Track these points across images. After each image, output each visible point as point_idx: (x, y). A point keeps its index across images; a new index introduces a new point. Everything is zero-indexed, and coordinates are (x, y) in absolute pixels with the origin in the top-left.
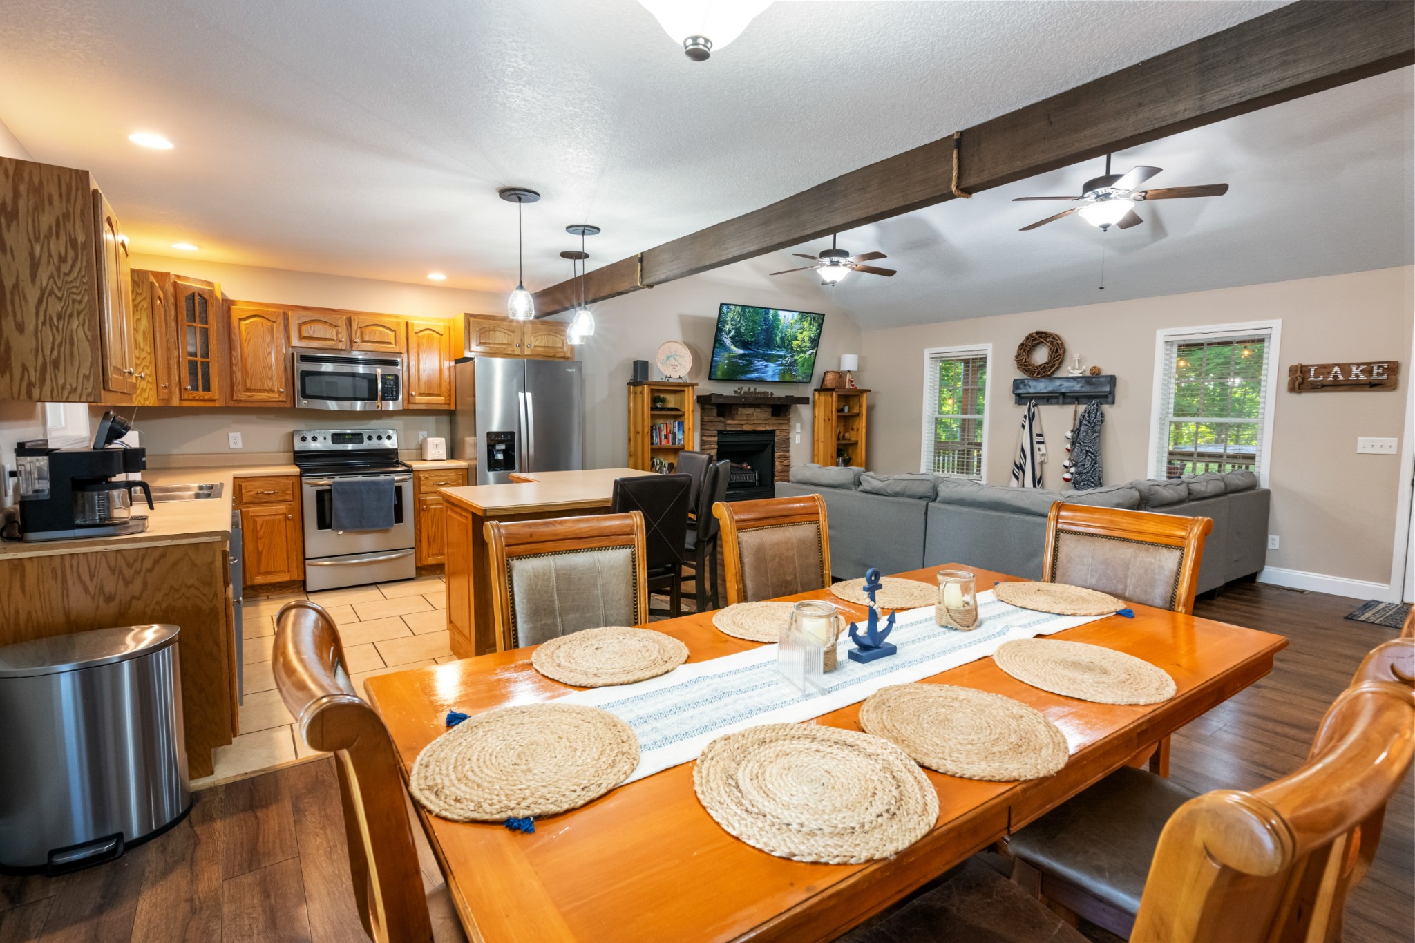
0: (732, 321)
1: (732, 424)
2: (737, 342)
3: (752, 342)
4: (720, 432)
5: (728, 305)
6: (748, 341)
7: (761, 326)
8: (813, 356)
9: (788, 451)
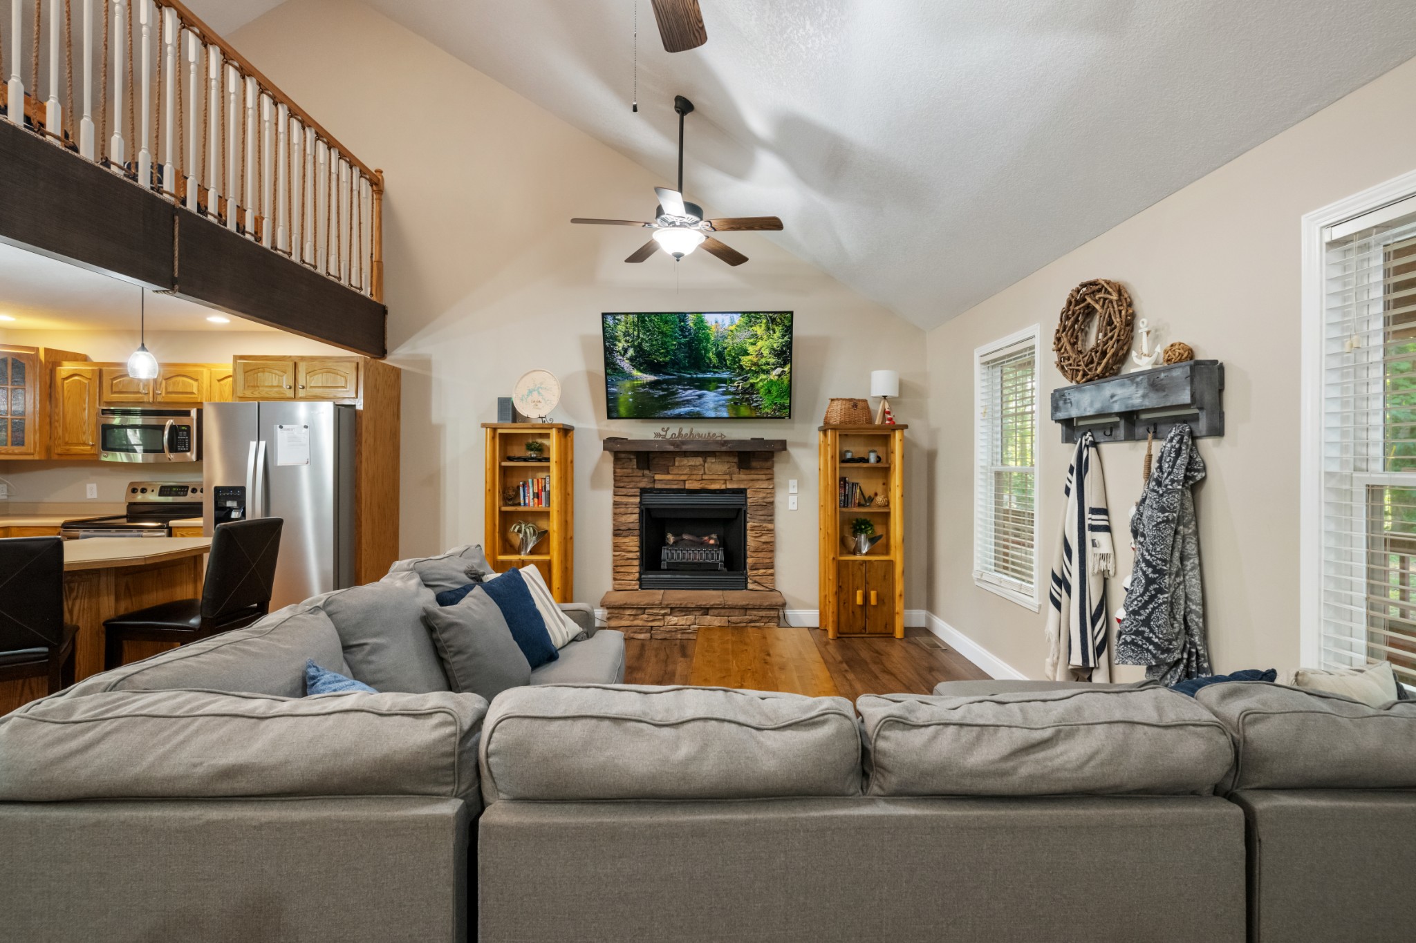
0: (625, 335)
1: (662, 479)
2: (641, 364)
3: (666, 364)
4: (644, 491)
5: (614, 315)
6: (659, 362)
7: (676, 338)
8: (785, 378)
9: (772, 521)
